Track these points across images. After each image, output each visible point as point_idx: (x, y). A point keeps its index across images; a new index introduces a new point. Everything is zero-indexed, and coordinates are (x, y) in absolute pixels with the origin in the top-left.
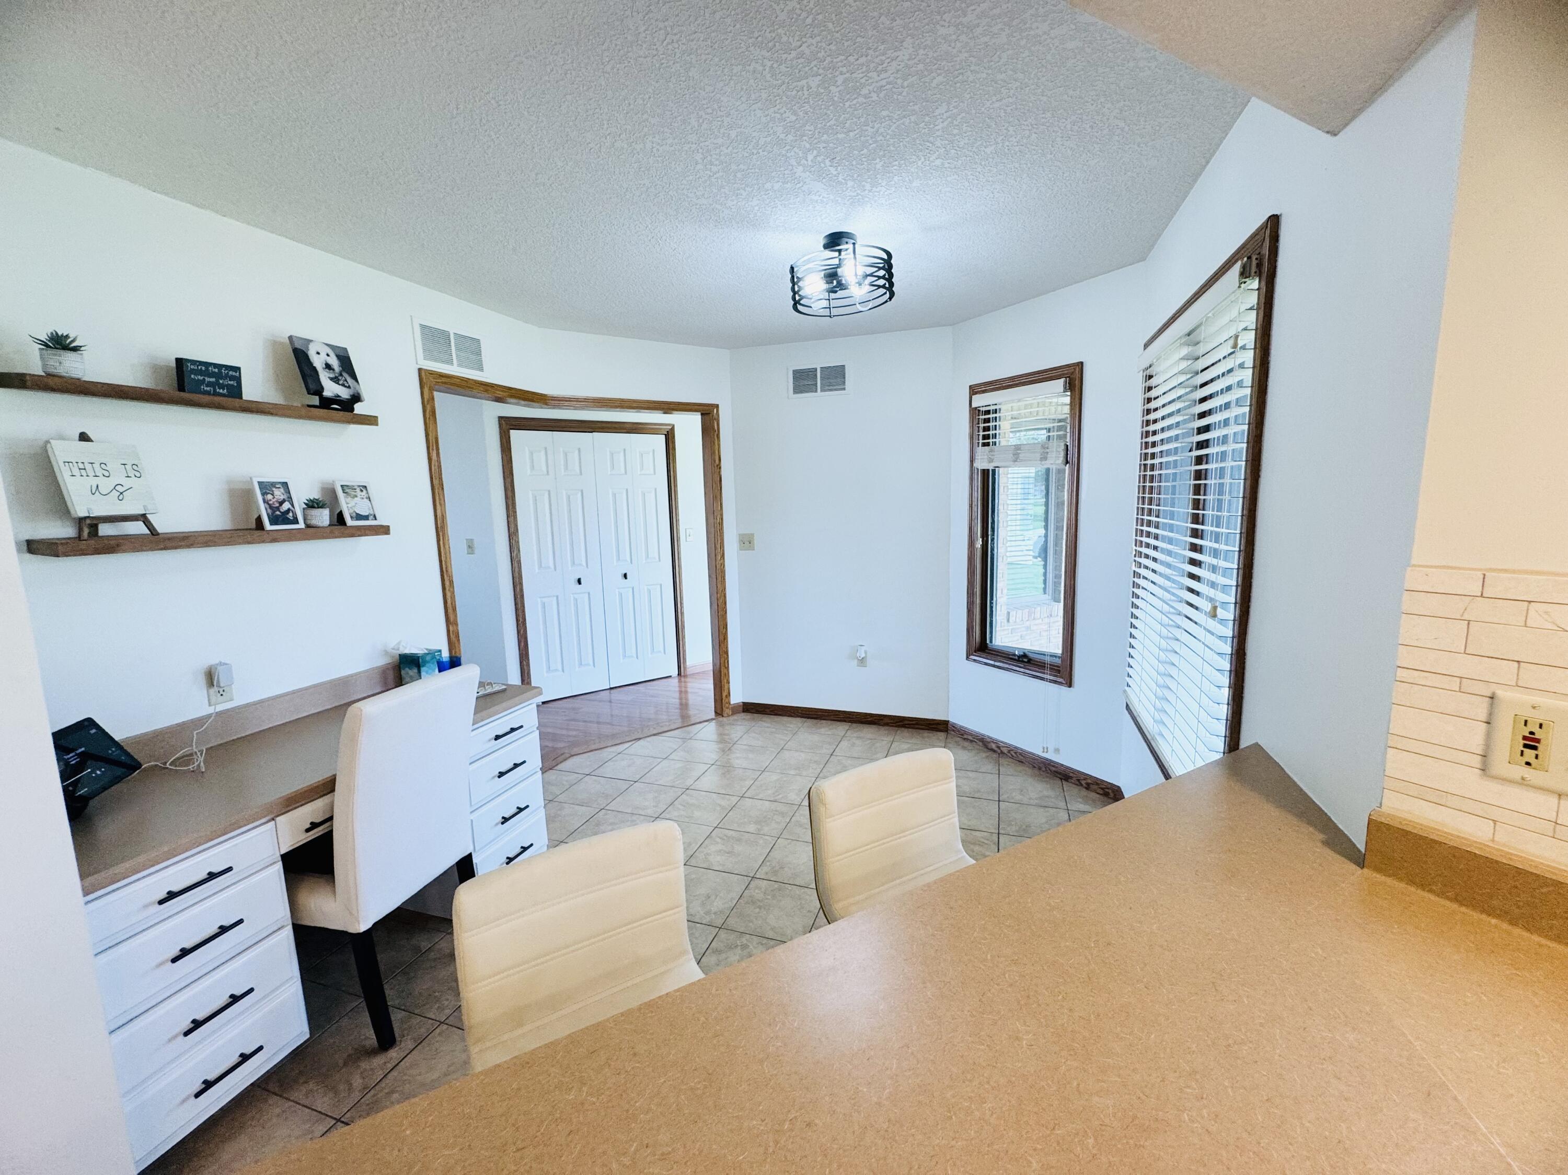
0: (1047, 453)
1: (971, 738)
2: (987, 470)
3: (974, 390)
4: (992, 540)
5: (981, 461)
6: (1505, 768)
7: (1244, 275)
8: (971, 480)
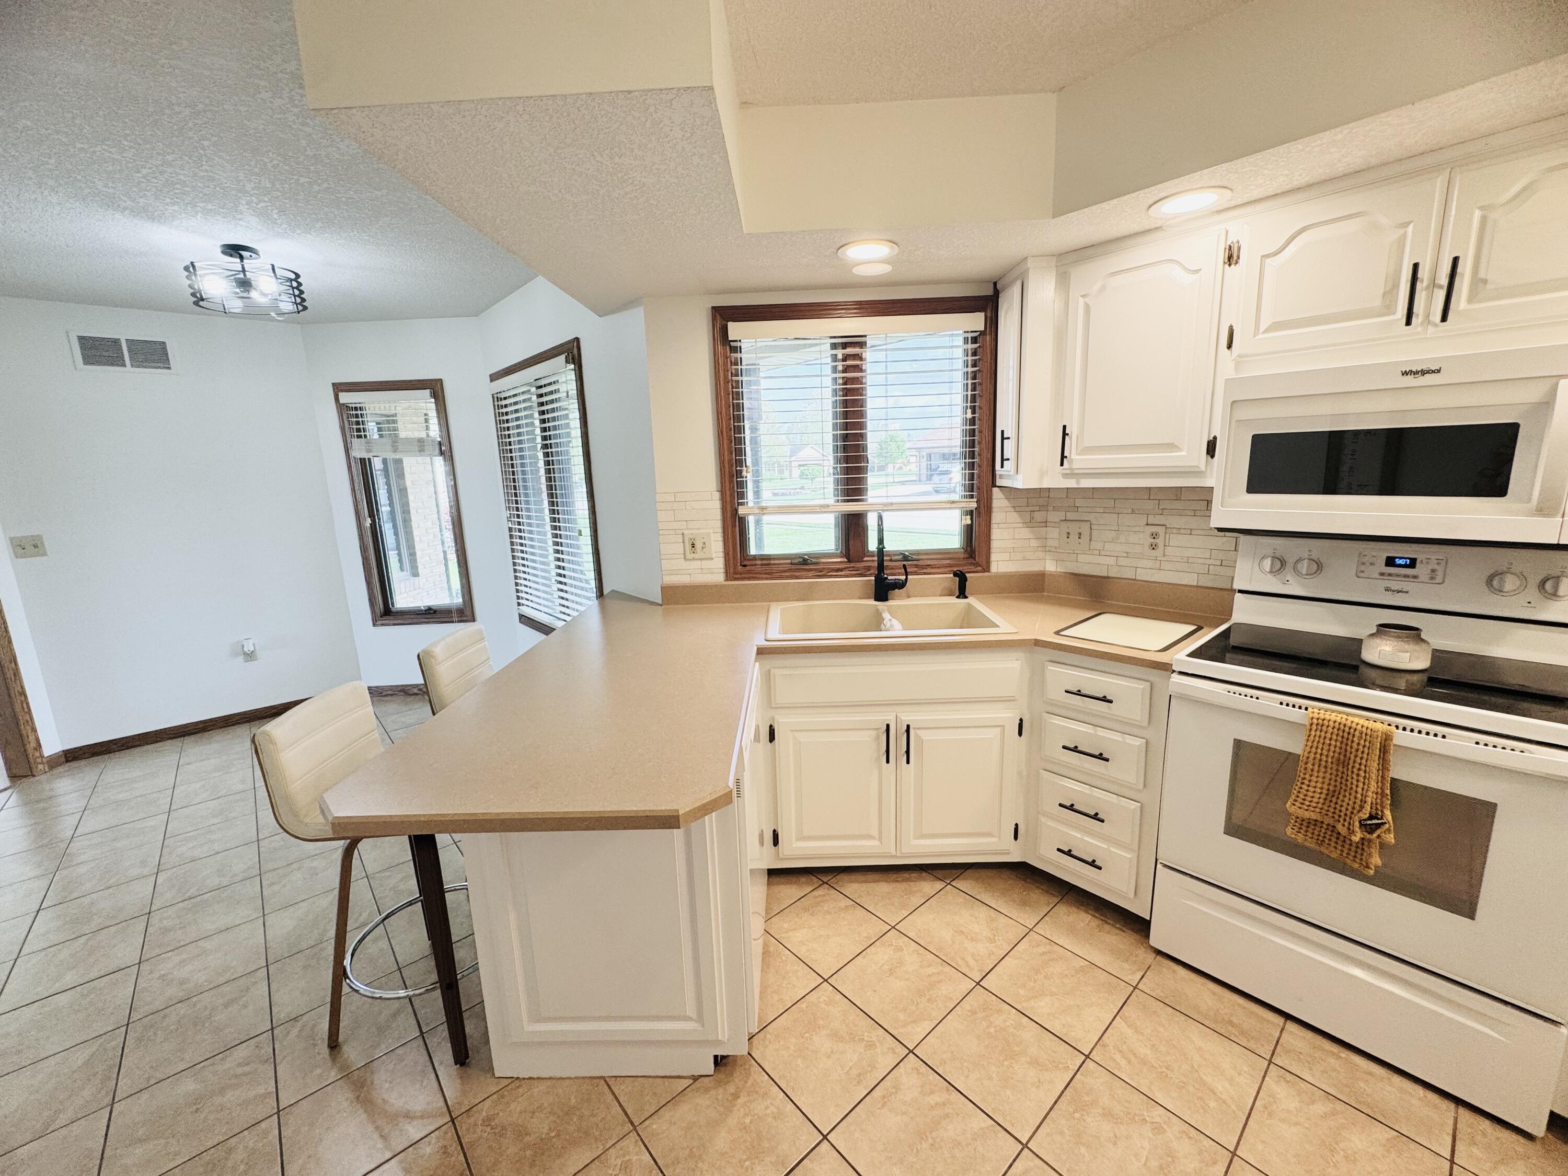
0: (424, 446)
1: (389, 692)
2: (365, 459)
3: (339, 388)
4: (379, 519)
5: (359, 451)
6: (689, 556)
7: (567, 362)
8: (350, 467)
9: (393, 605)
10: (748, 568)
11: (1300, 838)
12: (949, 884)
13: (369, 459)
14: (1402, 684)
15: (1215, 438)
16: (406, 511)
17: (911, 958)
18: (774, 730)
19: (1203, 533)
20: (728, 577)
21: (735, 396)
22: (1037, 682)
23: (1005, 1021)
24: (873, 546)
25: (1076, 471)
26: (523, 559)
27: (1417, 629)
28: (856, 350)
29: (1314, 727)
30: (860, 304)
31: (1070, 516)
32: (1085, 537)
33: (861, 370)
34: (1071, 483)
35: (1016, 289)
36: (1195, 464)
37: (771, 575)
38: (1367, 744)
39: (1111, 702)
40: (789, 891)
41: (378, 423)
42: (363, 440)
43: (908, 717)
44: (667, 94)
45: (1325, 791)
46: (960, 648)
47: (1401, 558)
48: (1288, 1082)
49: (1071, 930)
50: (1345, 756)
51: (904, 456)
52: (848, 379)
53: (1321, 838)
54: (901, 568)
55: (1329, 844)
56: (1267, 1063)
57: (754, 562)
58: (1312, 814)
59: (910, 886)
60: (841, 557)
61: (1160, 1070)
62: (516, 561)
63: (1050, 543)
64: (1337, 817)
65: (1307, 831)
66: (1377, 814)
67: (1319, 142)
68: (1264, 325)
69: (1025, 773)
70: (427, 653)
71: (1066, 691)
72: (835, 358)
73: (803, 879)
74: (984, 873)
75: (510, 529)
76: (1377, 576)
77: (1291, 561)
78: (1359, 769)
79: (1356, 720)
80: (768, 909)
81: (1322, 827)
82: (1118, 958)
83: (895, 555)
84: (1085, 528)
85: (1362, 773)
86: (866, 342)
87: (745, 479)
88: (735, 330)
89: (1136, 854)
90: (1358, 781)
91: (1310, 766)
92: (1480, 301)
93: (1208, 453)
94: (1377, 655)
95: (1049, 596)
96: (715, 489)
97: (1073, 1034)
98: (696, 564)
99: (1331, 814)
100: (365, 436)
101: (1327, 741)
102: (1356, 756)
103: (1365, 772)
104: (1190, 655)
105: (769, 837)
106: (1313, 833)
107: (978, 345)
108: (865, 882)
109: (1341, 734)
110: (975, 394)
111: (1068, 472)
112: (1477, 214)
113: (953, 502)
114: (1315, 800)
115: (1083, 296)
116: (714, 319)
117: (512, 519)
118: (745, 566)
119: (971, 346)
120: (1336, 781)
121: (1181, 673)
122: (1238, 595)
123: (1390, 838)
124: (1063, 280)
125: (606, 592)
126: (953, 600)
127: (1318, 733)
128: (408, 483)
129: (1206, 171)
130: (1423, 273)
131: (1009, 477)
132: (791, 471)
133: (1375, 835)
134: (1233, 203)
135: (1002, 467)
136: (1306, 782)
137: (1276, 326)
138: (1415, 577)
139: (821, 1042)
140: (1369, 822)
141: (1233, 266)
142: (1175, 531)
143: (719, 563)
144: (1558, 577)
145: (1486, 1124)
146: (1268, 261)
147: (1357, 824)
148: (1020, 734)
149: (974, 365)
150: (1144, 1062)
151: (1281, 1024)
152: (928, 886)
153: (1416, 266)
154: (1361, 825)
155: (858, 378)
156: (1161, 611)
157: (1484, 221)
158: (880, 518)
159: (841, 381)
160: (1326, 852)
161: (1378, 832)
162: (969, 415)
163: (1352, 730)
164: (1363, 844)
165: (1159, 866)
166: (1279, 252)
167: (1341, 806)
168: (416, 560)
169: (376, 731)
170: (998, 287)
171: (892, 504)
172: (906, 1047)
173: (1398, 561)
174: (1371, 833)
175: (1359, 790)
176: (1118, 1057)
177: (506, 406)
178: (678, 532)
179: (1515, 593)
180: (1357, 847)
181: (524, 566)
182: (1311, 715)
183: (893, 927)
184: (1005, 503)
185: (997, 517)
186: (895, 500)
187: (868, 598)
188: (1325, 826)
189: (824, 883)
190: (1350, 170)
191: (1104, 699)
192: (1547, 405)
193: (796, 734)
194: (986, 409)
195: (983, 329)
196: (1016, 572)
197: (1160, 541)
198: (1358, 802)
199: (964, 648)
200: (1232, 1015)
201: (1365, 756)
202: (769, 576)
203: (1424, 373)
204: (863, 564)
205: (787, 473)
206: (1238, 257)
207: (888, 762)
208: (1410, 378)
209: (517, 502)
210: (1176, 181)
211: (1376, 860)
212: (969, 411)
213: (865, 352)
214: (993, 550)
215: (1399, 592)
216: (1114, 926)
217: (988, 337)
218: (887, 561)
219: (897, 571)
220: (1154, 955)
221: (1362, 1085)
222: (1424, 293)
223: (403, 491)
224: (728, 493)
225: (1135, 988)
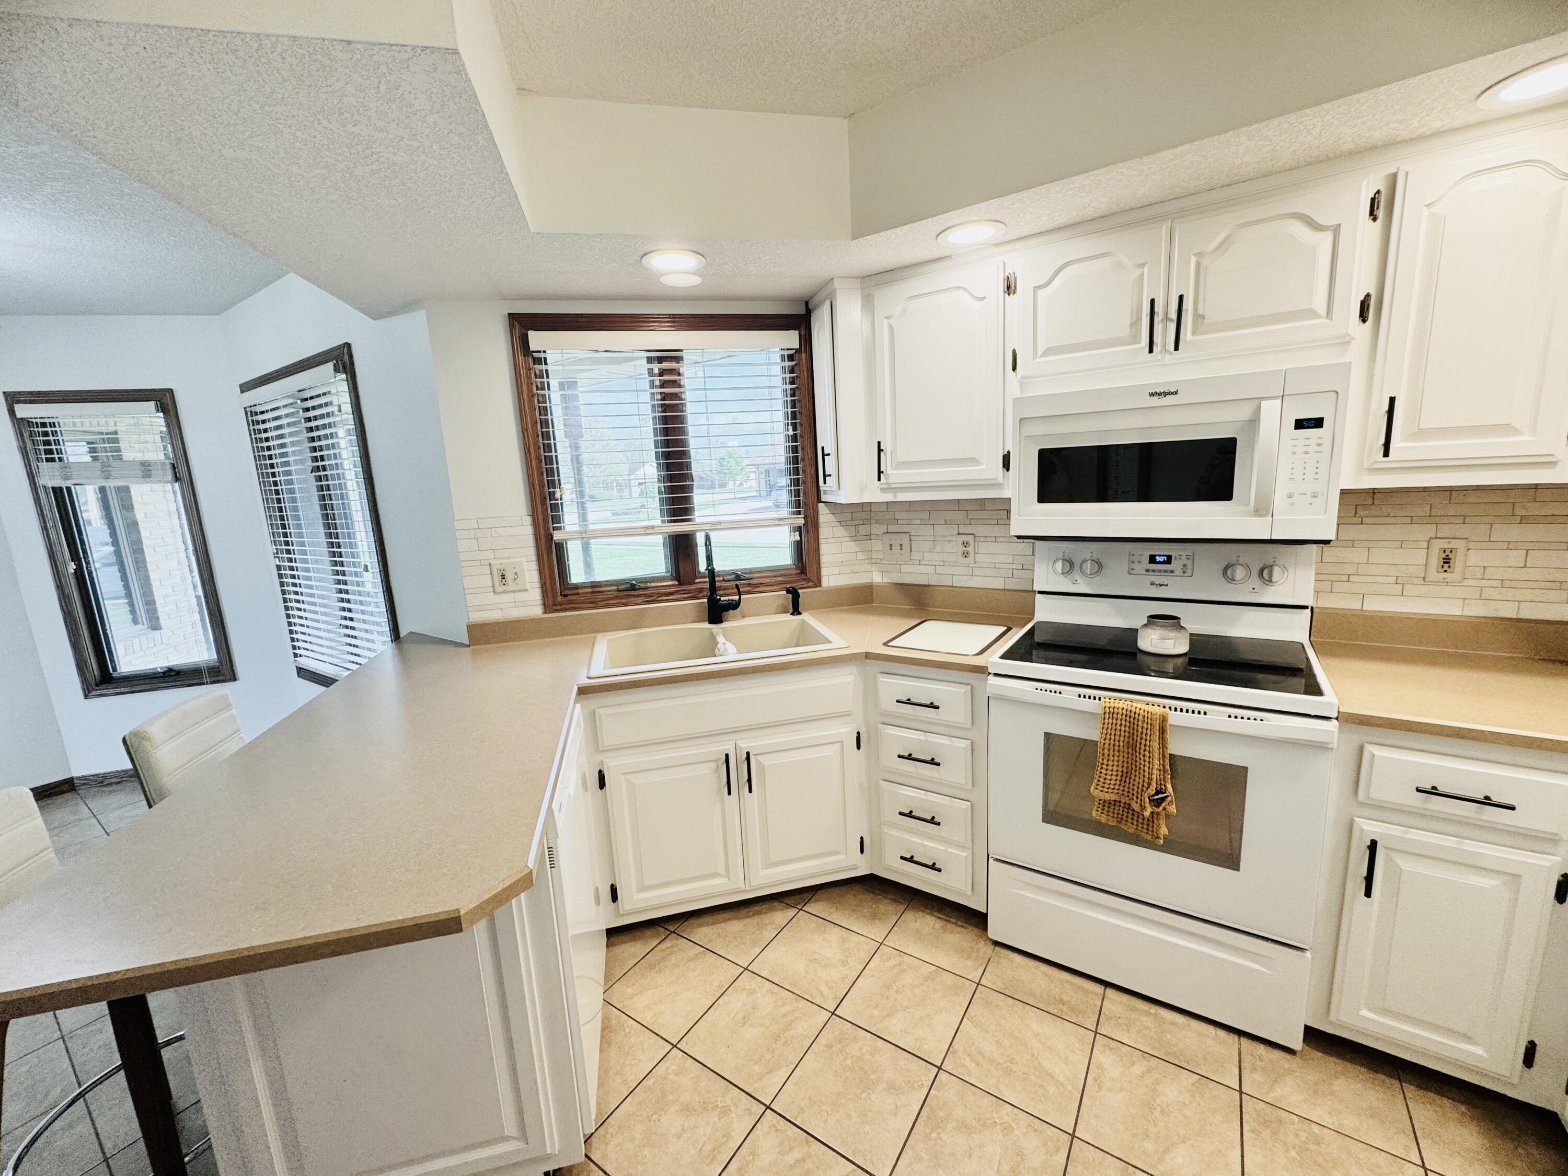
0: (150, 470)
2: (61, 488)
3: (13, 399)
4: (88, 563)
5: (50, 476)
6: (499, 588)
7: (336, 370)
8: (37, 500)
9: (115, 669)
10: (570, 598)
11: (1104, 819)
12: (801, 909)
13: (68, 489)
14: (1169, 667)
15: (1009, 452)
16: (138, 550)
17: (765, 998)
18: (604, 775)
19: (1005, 540)
20: (547, 608)
21: (542, 412)
22: (870, 694)
23: (861, 1049)
24: (702, 566)
25: (893, 486)
26: (298, 601)
27: (1177, 618)
28: (673, 365)
29: (1107, 716)
30: (674, 318)
31: (892, 528)
32: (906, 548)
33: (680, 386)
34: (889, 497)
35: (826, 308)
36: (994, 477)
37: (595, 604)
38: (1149, 727)
39: (937, 708)
40: (633, 949)
41: (89, 443)
42: (57, 464)
43: (747, 744)
44: (400, 52)
45: (1120, 773)
46: (795, 667)
47: (1160, 556)
48: (1111, 1049)
49: (919, 936)
50: (1133, 739)
51: (743, 472)
52: (666, 394)
53: (1120, 816)
54: (733, 588)
55: (1127, 821)
56: (1093, 1034)
57: (576, 591)
58: (1111, 795)
59: (762, 919)
60: (672, 580)
61: (1005, 1066)
62: (289, 604)
63: (875, 555)
64: (1130, 795)
65: (1108, 811)
66: (1161, 788)
67: (1071, 186)
68: (1040, 350)
69: (866, 785)
70: (137, 734)
71: (897, 701)
72: (651, 372)
73: (648, 933)
74: (836, 891)
75: (279, 568)
76: (1144, 572)
77: (1077, 562)
78: (1145, 750)
79: (1139, 706)
80: (607, 978)
81: (1120, 806)
82: (962, 957)
83: (727, 575)
84: (905, 542)
85: (1147, 753)
86: (682, 357)
87: (559, 502)
88: (537, 340)
89: (970, 852)
90: (1144, 761)
91: (1106, 751)
92: (1200, 334)
93: (1004, 466)
94: (1149, 644)
95: (877, 607)
96: (525, 513)
97: (926, 1047)
98: (509, 597)
99: (1126, 794)
100: (60, 459)
101: (1118, 727)
102: (1141, 739)
103: (1149, 752)
104: (1002, 657)
105: (606, 893)
106: (1113, 813)
107: (794, 363)
108: (714, 923)
109: (1128, 720)
110: (795, 411)
111: (885, 486)
112: (1193, 259)
113: (781, 519)
114: (1113, 782)
115: (887, 318)
116: (512, 327)
117: (280, 555)
118: (566, 596)
119: (788, 364)
120: (1128, 763)
121: (996, 675)
122: (1038, 596)
123: (1173, 809)
124: (868, 301)
125: (403, 633)
126: (787, 617)
127: (1110, 721)
128: (139, 515)
129: (982, 205)
130: (1159, 308)
131: (832, 492)
132: (630, 490)
133: (1161, 808)
134: (1008, 238)
135: (825, 483)
136: (1104, 766)
137: (1049, 352)
138: (1172, 572)
139: (671, 1121)
140: (1156, 797)
141: (1011, 295)
142: (982, 539)
143: (535, 594)
144: (1272, 566)
145: (1261, 1049)
146: (1040, 292)
147: (1147, 800)
148: (859, 747)
149: (792, 383)
150: (991, 1061)
151: (1102, 992)
152: (780, 916)
153: (1153, 301)
154: (1150, 801)
155: (677, 394)
156: (975, 615)
157: (1198, 265)
158: (707, 538)
159: (659, 397)
160: (1126, 828)
161: (1163, 805)
162: (791, 432)
163: (1137, 716)
164: (1153, 817)
165: (991, 860)
166: (1048, 285)
167: (1134, 785)
168: (155, 610)
169: (51, 849)
170: (810, 307)
171: (720, 523)
172: (760, 1102)
173: (1158, 559)
174: (1158, 806)
175: (1146, 769)
176: (967, 1061)
177: (264, 422)
178: (484, 562)
179: (1243, 581)
180: (1149, 820)
181: (299, 609)
182: (1104, 705)
183: (746, 969)
184: (831, 518)
185: (824, 532)
186: (723, 518)
187: (703, 621)
188: (1122, 805)
189: (672, 932)
190: (1097, 215)
191: (932, 706)
192: (1254, 422)
193: (628, 776)
194: (806, 425)
195: (798, 347)
196: (847, 585)
197: (970, 549)
198: (1146, 780)
199: (799, 667)
200: (1061, 993)
201: (1148, 738)
202: (594, 605)
203: (1165, 394)
204: (693, 587)
205: (626, 492)
206: (1015, 287)
207: (729, 793)
208: (1156, 398)
209: (285, 535)
210: (958, 212)
211: (1164, 830)
212: (790, 428)
213: (683, 367)
214: (822, 565)
215: (1161, 585)
216: (956, 924)
217: (803, 355)
218: (719, 581)
219: (730, 591)
220: (992, 947)
221: (1168, 1036)
222: (1160, 325)
223: (133, 526)
224: (541, 517)
225: (978, 984)
